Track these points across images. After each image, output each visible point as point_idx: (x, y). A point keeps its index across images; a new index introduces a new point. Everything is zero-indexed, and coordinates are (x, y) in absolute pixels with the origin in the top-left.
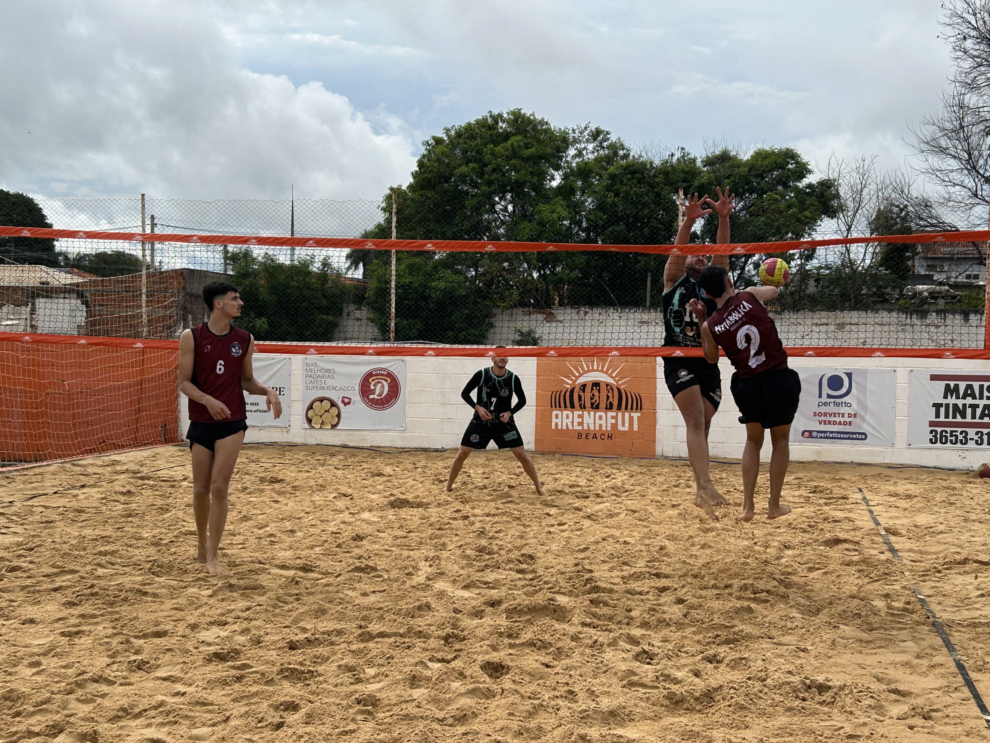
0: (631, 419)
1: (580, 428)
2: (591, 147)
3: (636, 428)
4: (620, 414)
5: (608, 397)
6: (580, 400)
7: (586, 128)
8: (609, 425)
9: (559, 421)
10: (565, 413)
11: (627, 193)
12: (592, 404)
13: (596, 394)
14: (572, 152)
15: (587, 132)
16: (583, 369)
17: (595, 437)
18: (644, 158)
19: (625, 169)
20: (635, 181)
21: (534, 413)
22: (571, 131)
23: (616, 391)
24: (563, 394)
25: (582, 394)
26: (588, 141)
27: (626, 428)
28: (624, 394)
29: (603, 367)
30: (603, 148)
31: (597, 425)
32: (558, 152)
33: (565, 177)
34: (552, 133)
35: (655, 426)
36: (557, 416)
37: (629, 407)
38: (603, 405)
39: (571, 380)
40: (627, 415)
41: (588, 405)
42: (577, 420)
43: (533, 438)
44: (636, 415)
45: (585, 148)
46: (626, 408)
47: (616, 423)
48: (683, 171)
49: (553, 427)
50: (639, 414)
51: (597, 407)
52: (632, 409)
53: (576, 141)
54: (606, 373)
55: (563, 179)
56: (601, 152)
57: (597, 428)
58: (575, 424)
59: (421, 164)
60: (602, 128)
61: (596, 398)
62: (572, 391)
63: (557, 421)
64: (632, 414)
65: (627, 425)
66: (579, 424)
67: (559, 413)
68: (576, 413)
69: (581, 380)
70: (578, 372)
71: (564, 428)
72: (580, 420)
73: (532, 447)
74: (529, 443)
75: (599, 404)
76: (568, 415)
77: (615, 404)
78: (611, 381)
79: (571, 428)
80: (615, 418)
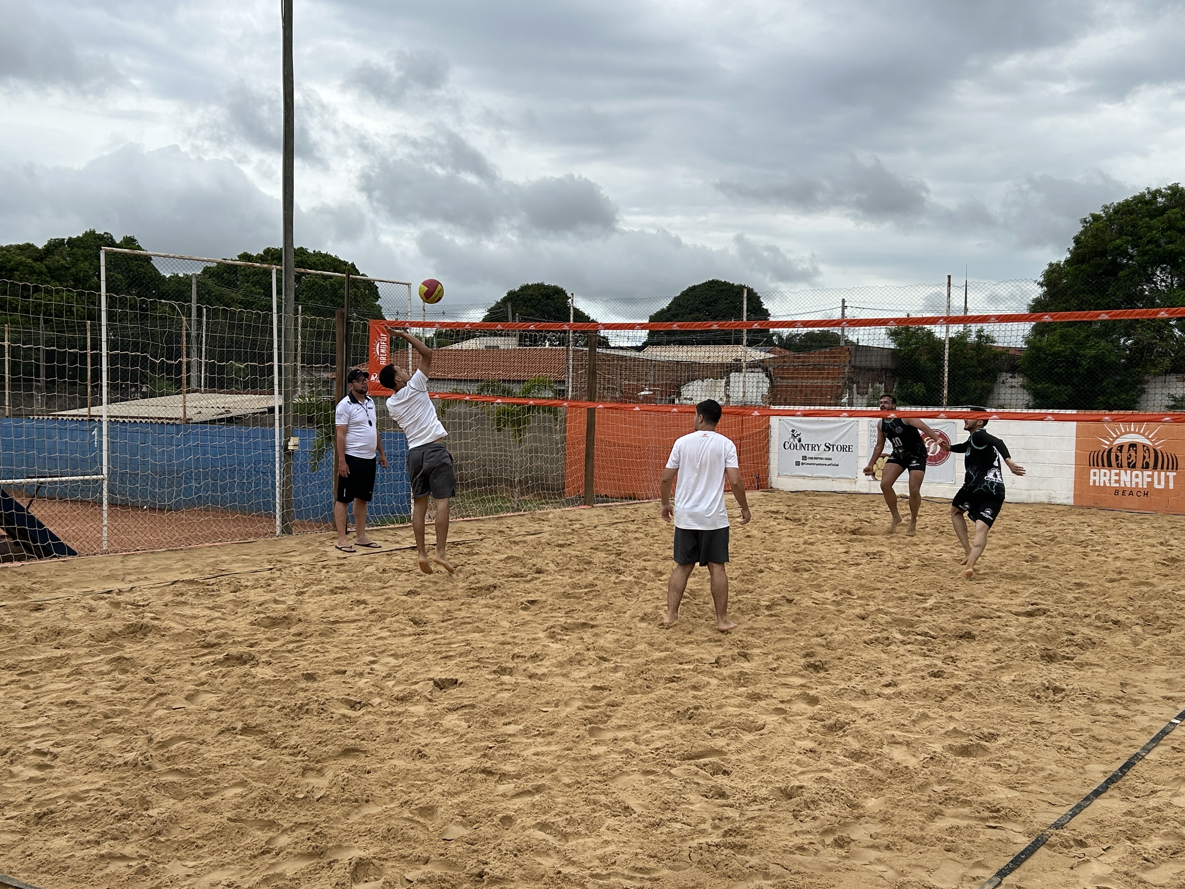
0: (1167, 478)
1: (1117, 485)
3: (1171, 485)
4: (1156, 473)
5: (1144, 458)
6: (1117, 459)
8: (1145, 483)
9: (1097, 478)
10: (1103, 471)
12: (1129, 463)
13: (1133, 454)
16: (1120, 431)
17: (1131, 493)
21: (1073, 470)
23: (1152, 451)
24: (1100, 454)
25: (1119, 454)
27: (1162, 486)
28: (1160, 454)
29: (1140, 429)
31: (1134, 483)
36: (1095, 474)
37: (1165, 466)
38: (1139, 465)
39: (1109, 441)
40: (1163, 474)
41: (1125, 464)
42: (1114, 478)
43: (1072, 494)
44: (1171, 474)
46: (1162, 468)
47: (1152, 482)
49: (1091, 484)
50: (1175, 474)
51: (1134, 467)
52: (1168, 468)
54: (1143, 434)
57: (1134, 486)
58: (1113, 481)
61: (1133, 458)
62: (1110, 451)
63: (1095, 478)
64: (1168, 473)
65: (1163, 483)
66: (1116, 481)
67: (1097, 471)
68: (1114, 471)
69: (1119, 441)
70: (1116, 433)
71: (1102, 485)
72: (1117, 478)
73: (1071, 501)
74: (1068, 498)
75: (1135, 463)
76: (1105, 473)
77: (1152, 464)
78: (1148, 442)
79: (1108, 485)
80: (1152, 476)
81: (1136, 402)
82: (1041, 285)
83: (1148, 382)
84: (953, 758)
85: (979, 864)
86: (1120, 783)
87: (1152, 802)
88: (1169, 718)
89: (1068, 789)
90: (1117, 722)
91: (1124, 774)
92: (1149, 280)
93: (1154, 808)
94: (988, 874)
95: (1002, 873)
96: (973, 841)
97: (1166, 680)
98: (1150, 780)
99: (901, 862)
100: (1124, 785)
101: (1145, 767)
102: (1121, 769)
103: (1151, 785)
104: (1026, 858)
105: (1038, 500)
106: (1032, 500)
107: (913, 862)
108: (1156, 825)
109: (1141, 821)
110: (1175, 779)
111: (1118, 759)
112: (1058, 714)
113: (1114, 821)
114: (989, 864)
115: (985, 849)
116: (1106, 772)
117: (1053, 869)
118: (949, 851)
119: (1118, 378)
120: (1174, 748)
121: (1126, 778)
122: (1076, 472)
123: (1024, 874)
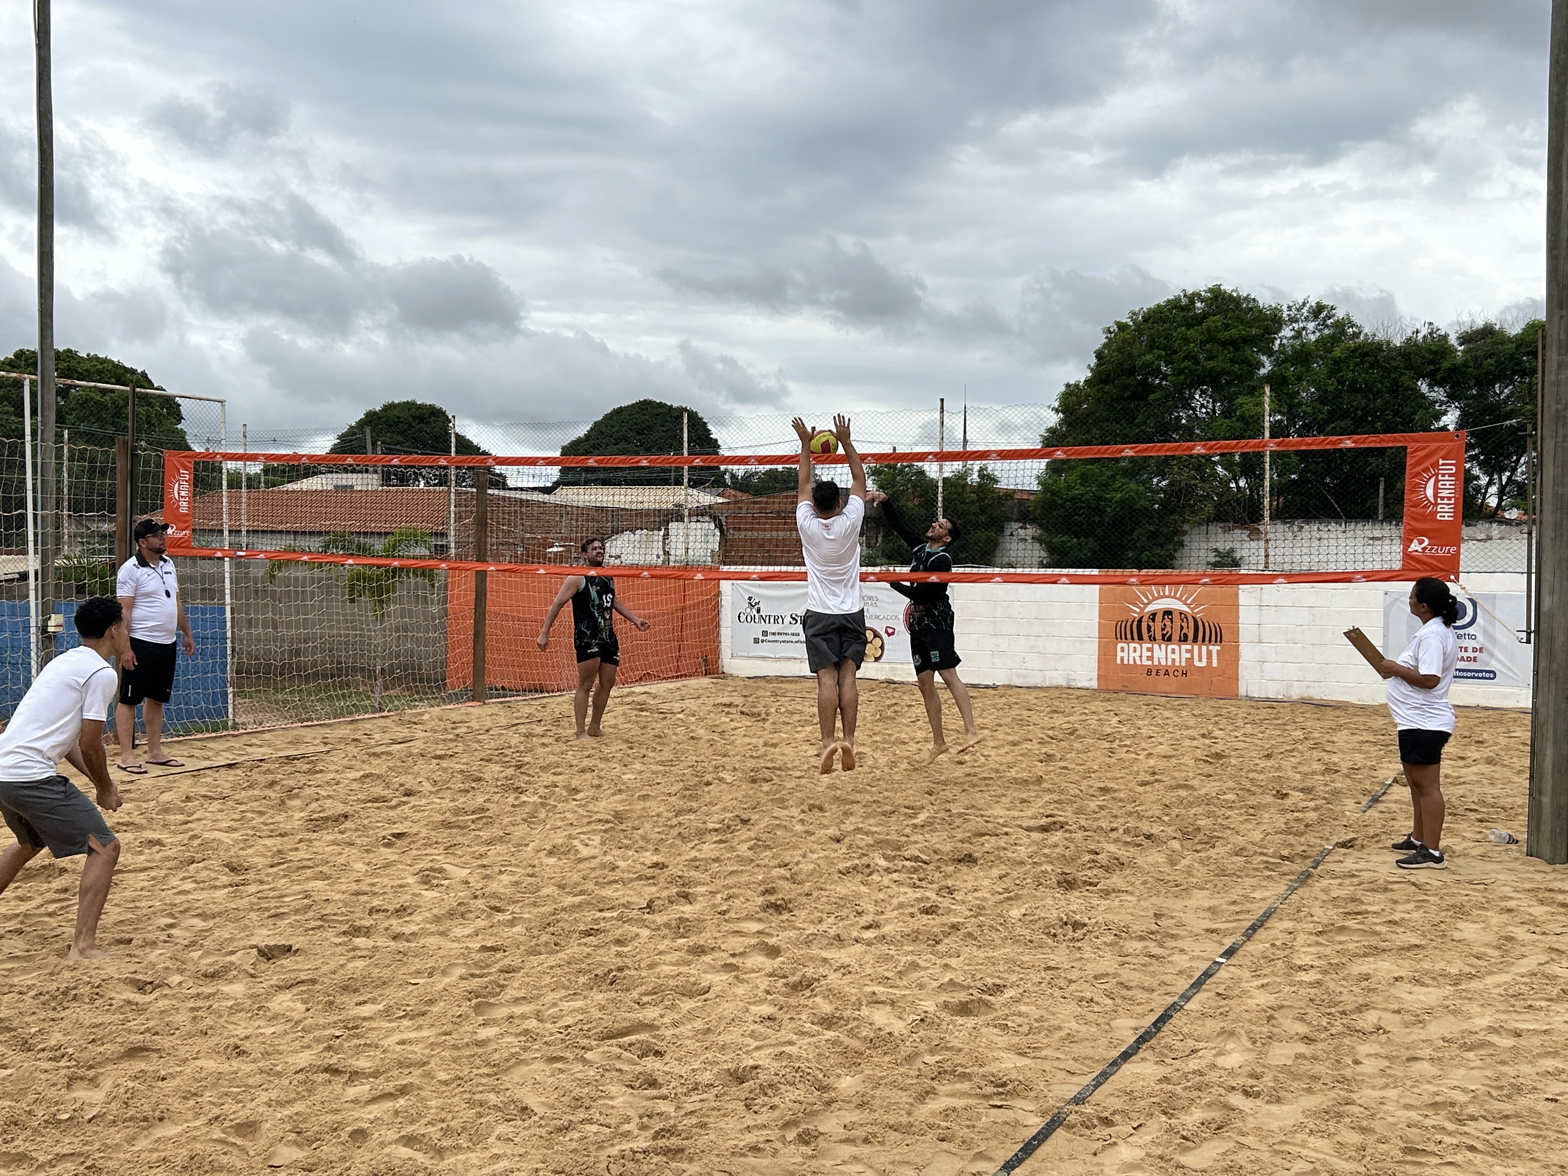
0: (1209, 653)
1: (1150, 663)
2: (1311, 326)
3: (1215, 663)
4: (1196, 647)
5: (1182, 628)
6: (1149, 631)
7: (1304, 304)
8: (1183, 660)
9: (1125, 655)
10: (1132, 645)
11: (1354, 382)
12: (1163, 635)
13: (1168, 623)
14: (1287, 332)
15: (1306, 309)
16: (1153, 596)
17: (1167, 673)
18: (1380, 336)
19: (1353, 351)
20: (1366, 365)
21: (1096, 645)
22: (1285, 308)
23: (1191, 620)
24: (1129, 624)
25: (1151, 624)
26: (1307, 319)
27: (1204, 663)
28: (1200, 624)
29: (1176, 593)
30: (1327, 326)
31: (1170, 660)
32: (1270, 334)
33: (1277, 364)
34: (1261, 311)
35: (1238, 660)
36: (1122, 650)
37: (1207, 638)
38: (1176, 637)
39: (1139, 607)
40: (1204, 648)
41: (1159, 636)
42: (1146, 654)
43: (1095, 674)
44: (1215, 649)
45: (1304, 328)
46: (1203, 641)
47: (1192, 658)
48: (1429, 350)
49: (1119, 662)
50: (1219, 648)
51: (1170, 639)
52: (1210, 641)
53: (1293, 320)
54: (1180, 599)
55: (1275, 366)
56: (1326, 332)
57: (1170, 663)
58: (1144, 658)
59: (1099, 355)
60: (1325, 303)
61: (1168, 629)
62: (1140, 621)
63: (1122, 654)
64: (1211, 647)
65: (1204, 660)
66: (1149, 658)
67: (1125, 645)
68: (1145, 646)
69: (1151, 608)
70: (1147, 598)
71: (1131, 662)
72: (1149, 654)
73: (1094, 684)
74: (1091, 680)
75: (1171, 635)
76: (1135, 649)
77: (1191, 636)
78: (1185, 609)
79: (1138, 663)
80: (1191, 651)
81: (1173, 558)
82: (1057, 411)
83: (1185, 533)
84: (948, 1018)
85: (981, 1156)
86: (1154, 1041)
87: (1193, 1064)
88: (1213, 956)
89: (1089, 1052)
90: (1151, 964)
91: (1159, 1030)
92: (1187, 406)
93: (1194, 1072)
94: (991, 1168)
95: (1009, 1166)
96: (974, 1126)
97: (1210, 908)
98: (1191, 1036)
99: (882, 1159)
100: (1159, 1044)
101: (1184, 1020)
102: (1154, 1024)
103: (1191, 1043)
104: (1039, 1145)
105: (1055, 683)
106: (1047, 683)
107: (898, 1158)
108: (1196, 1093)
109: (1179, 1089)
110: (1220, 1034)
111: (1152, 1010)
112: (1078, 956)
113: (1147, 1091)
114: (993, 1155)
115: (988, 1135)
116: (1136, 1029)
117: (1071, 1157)
118: (943, 1140)
119: (1152, 529)
120: (1218, 994)
121: (1161, 1034)
122: (1099, 647)
123: (1037, 1165)
